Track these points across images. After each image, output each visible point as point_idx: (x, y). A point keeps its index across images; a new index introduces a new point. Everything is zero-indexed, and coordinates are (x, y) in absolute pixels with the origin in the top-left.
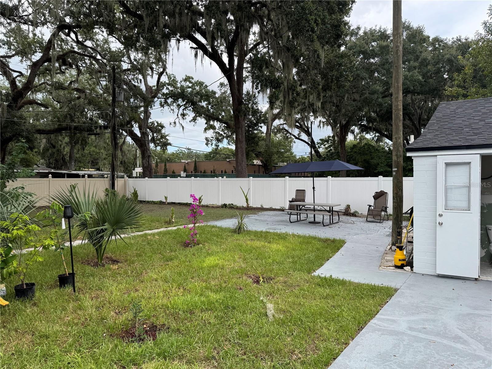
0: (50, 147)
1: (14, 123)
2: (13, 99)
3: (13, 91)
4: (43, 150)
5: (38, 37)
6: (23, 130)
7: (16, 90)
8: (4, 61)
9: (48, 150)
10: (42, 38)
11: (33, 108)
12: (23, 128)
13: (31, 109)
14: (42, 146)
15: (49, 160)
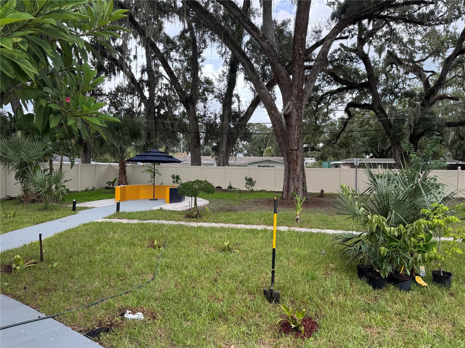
0: (458, 139)
1: (426, 119)
2: (426, 97)
3: (426, 90)
4: (451, 142)
5: (451, 33)
6: (433, 125)
7: (428, 89)
8: (419, 65)
9: (456, 142)
10: (455, 32)
11: (442, 103)
12: (434, 123)
13: (440, 104)
14: (451, 138)
15: (456, 152)
